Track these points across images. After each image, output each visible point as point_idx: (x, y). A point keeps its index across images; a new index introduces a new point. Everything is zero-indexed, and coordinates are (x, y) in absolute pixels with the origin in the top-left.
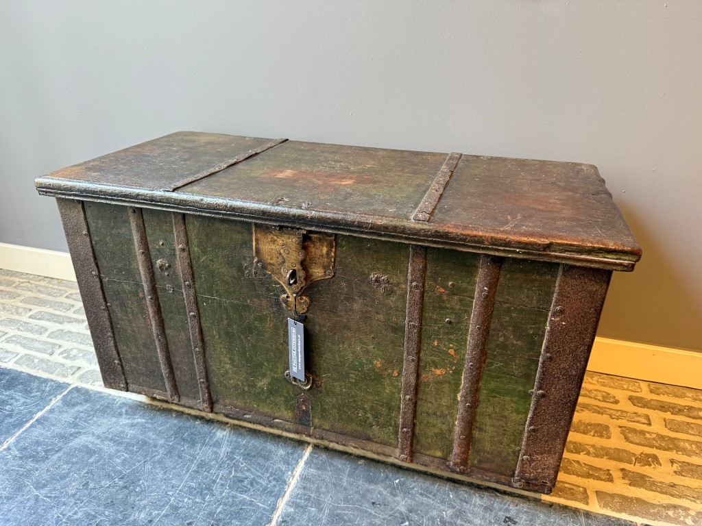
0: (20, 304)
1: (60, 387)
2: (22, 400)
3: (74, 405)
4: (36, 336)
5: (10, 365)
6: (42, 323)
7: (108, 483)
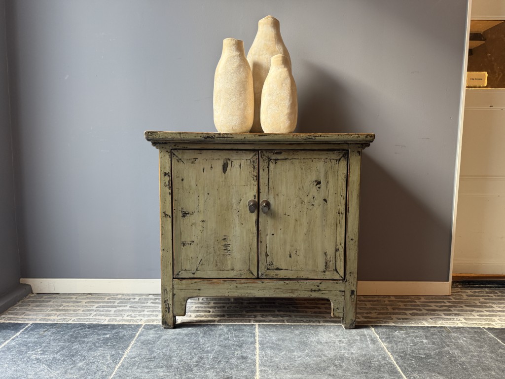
0: (86, 304)
1: (139, 326)
2: (125, 332)
3: (151, 329)
4: (108, 313)
5: (106, 323)
6: (106, 309)
7: (188, 345)
